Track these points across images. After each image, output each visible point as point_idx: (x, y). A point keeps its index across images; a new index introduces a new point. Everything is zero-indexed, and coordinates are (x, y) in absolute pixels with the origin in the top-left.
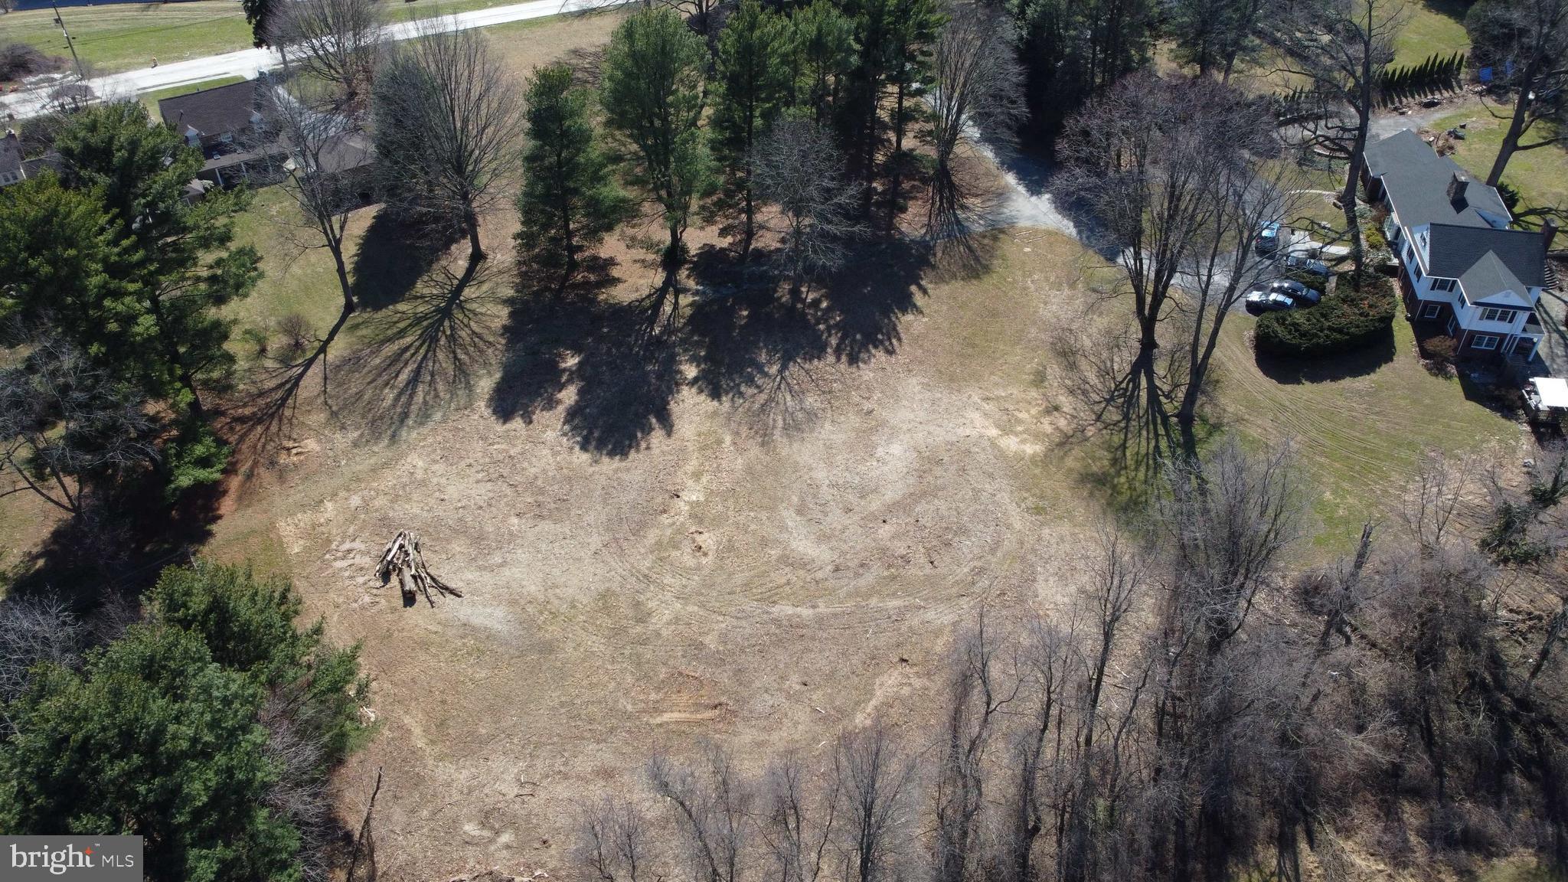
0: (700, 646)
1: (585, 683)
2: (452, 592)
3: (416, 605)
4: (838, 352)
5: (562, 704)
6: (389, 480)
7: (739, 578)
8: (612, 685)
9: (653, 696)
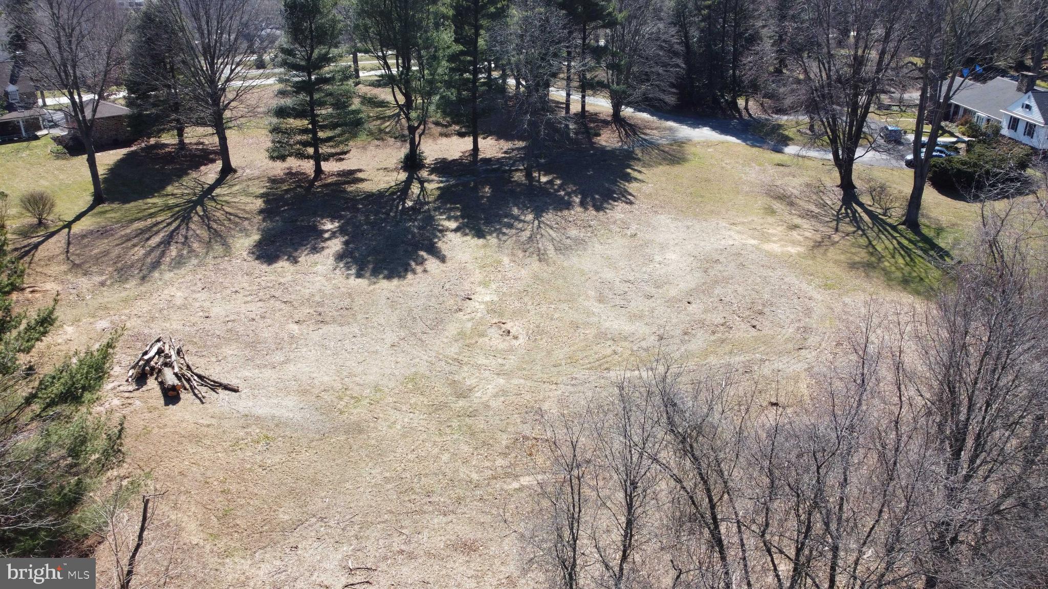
0: (540, 412)
2: (226, 388)
3: (181, 402)
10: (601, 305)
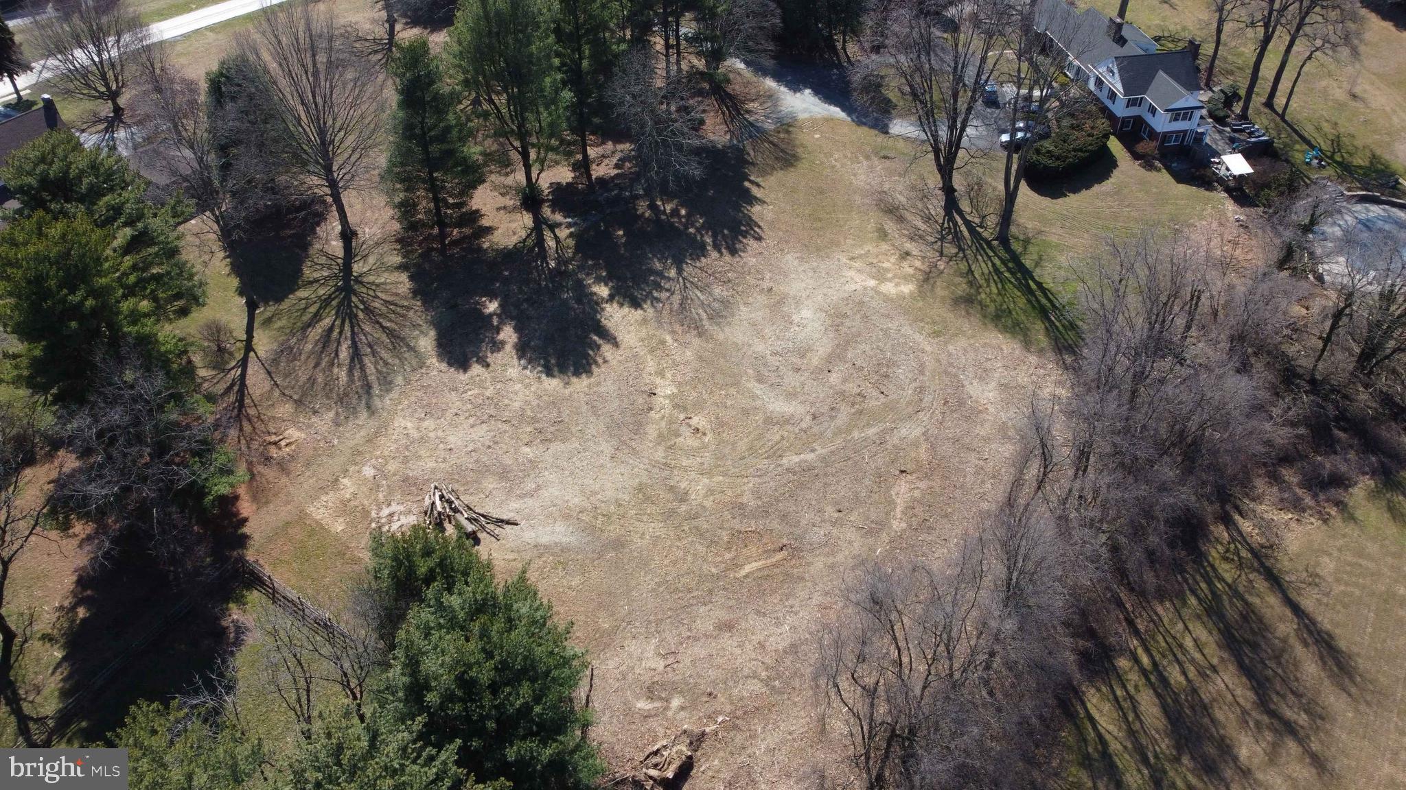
0: (742, 506)
1: (666, 562)
2: (508, 523)
3: (482, 543)
4: (717, 247)
5: (659, 585)
6: (388, 445)
7: (742, 445)
8: (689, 558)
9: (728, 556)
10: (762, 386)
